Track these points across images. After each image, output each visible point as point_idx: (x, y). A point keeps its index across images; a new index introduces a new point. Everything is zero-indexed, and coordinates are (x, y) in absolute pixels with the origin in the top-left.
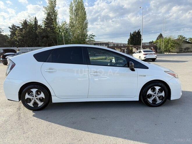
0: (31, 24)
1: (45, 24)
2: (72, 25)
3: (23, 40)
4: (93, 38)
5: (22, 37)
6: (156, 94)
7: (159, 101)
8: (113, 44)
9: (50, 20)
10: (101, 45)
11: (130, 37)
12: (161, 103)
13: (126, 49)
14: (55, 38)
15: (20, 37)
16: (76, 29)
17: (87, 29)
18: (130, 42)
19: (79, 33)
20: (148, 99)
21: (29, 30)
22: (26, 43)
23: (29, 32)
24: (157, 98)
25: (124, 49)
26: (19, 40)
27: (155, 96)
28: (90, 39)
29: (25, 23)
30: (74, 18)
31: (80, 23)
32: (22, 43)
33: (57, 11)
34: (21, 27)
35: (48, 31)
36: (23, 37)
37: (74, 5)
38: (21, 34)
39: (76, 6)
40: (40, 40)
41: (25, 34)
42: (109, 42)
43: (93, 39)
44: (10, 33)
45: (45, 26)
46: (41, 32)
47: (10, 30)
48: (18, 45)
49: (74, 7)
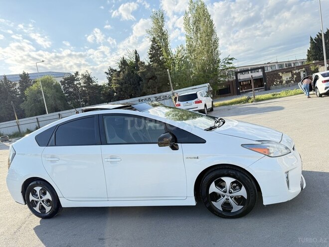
0: (131, 63)
1: (150, 58)
2: (191, 49)
3: (122, 89)
4: (231, 63)
5: (119, 84)
6: (228, 194)
7: (236, 208)
8: (279, 65)
9: (157, 49)
10: (253, 71)
11: (310, 46)
12: (242, 211)
13: (304, 72)
14: (165, 77)
15: (118, 85)
16: (198, 54)
17: (217, 49)
18: (313, 55)
19: (204, 60)
20: (214, 203)
21: (128, 71)
22: (125, 92)
23: (129, 74)
24: (232, 201)
25: (299, 73)
26: (116, 90)
27: (226, 197)
28: (225, 66)
29: (124, 63)
30: (192, 37)
31: (204, 42)
32: (120, 93)
33: (166, 32)
34: (119, 70)
35: (155, 69)
36: (121, 84)
37: (190, 15)
38: (118, 80)
39: (195, 16)
40: (145, 85)
41: (123, 79)
42: (269, 63)
43: (231, 65)
44: (107, 81)
45: (151, 62)
46: (145, 71)
47: (107, 76)
48: (116, 96)
49: (191, 19)
